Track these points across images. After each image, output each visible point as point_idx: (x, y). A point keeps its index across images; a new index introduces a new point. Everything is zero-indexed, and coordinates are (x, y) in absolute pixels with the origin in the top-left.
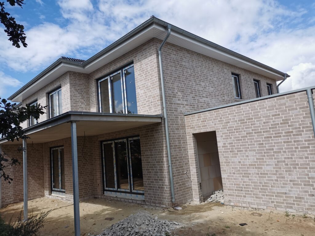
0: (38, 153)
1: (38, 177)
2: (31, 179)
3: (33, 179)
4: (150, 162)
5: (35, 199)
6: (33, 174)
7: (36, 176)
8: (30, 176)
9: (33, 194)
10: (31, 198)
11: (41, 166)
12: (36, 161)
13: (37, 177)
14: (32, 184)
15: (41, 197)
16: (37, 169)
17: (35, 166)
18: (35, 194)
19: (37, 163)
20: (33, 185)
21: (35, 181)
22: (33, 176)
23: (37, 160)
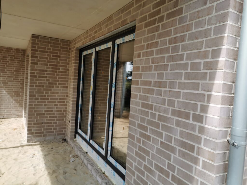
0: (17, 62)
1: (16, 92)
2: (5, 94)
3: (9, 94)
4: (151, 107)
5: (10, 118)
6: (8, 87)
7: (12, 91)
8: (5, 90)
9: (8, 112)
10: (5, 117)
11: (21, 80)
12: (14, 71)
13: (14, 92)
14: (6, 100)
15: (17, 118)
16: (15, 81)
17: (12, 77)
18: (10, 112)
19: (15, 74)
20: (8, 101)
21: (11, 96)
22: (9, 90)
23: (16, 71)
